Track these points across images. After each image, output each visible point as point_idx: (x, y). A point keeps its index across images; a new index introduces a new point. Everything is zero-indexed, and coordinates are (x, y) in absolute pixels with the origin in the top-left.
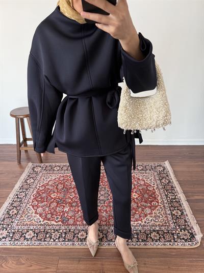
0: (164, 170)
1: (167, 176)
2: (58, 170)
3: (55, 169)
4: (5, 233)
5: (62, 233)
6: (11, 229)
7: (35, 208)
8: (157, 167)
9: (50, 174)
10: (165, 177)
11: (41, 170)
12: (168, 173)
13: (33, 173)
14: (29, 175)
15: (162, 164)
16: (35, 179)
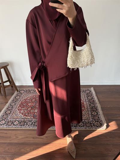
4: (4, 122)
5: (33, 122)
6: (7, 120)
7: (20, 110)
8: (86, 90)
9: (28, 94)
10: (90, 96)
11: (24, 92)
12: (92, 94)
13: (19, 94)
14: (17, 95)
15: (89, 89)
16: (21, 97)
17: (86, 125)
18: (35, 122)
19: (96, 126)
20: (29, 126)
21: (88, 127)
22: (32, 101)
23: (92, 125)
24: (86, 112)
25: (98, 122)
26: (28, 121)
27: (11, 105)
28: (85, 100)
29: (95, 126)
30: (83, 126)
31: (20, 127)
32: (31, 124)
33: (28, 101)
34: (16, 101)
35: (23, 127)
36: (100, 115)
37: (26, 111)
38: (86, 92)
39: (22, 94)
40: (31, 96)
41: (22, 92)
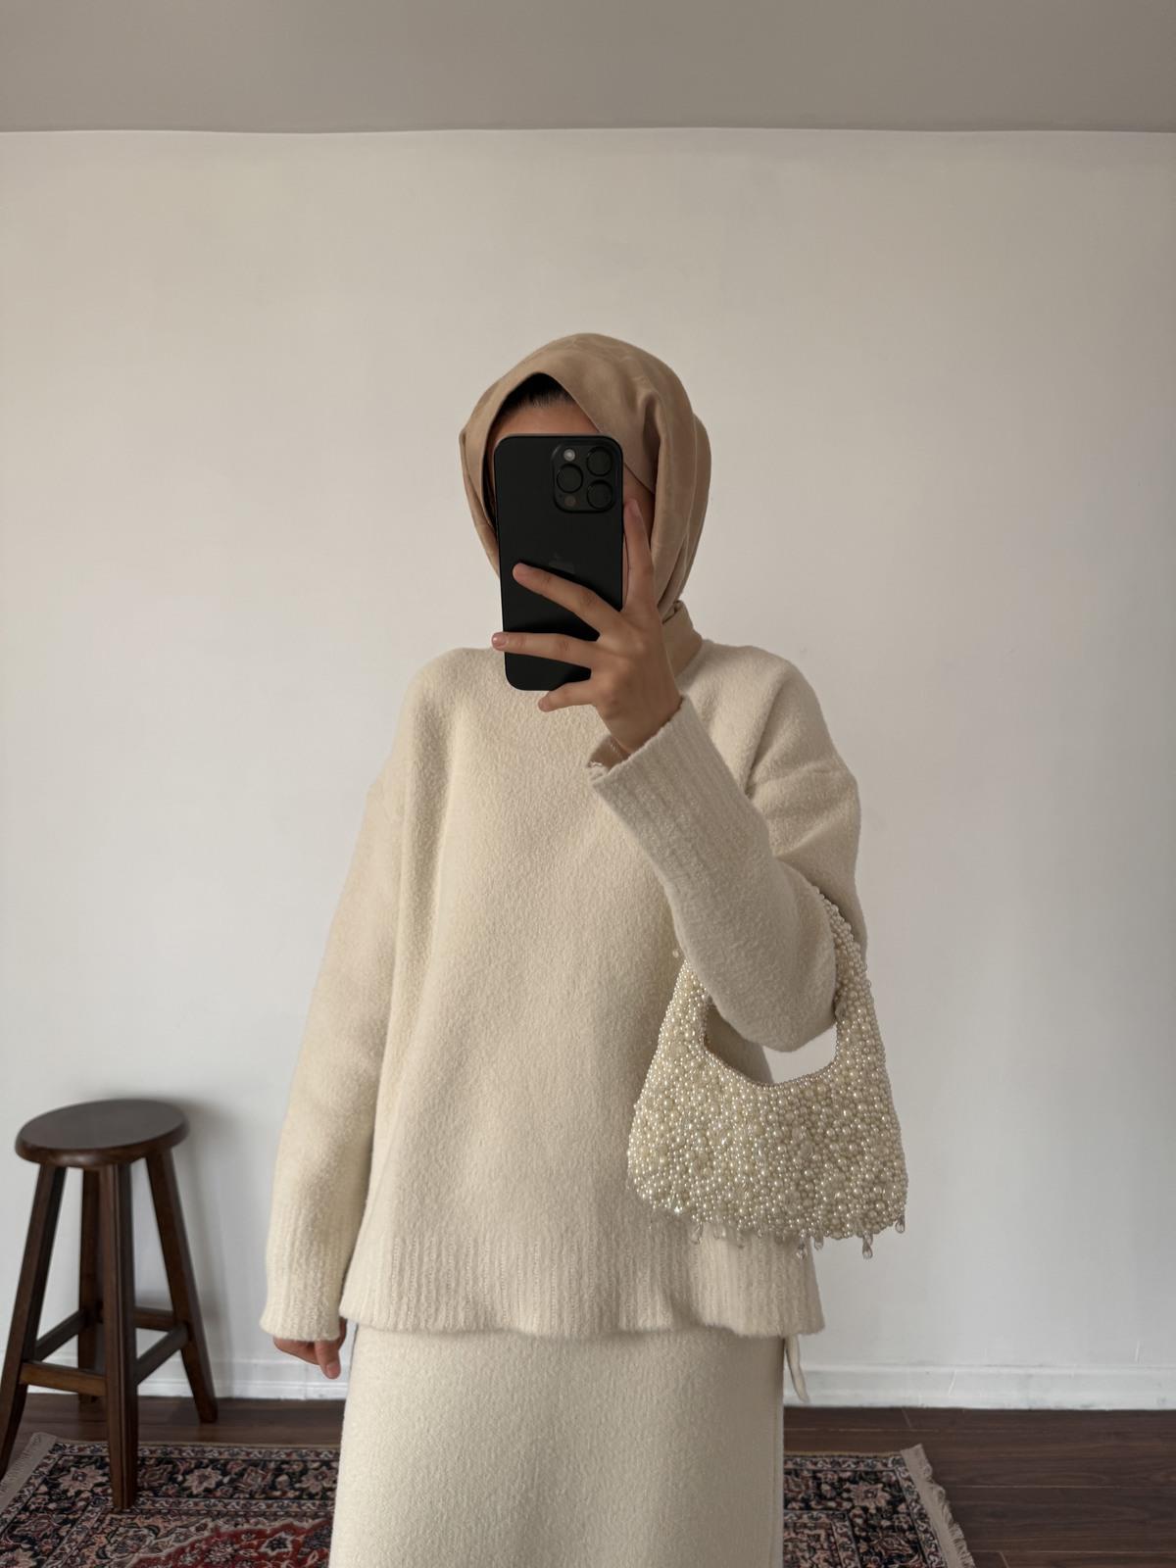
0: (896, 1501)
1: (916, 1546)
2: (207, 1490)
3: (192, 1482)
8: (853, 1481)
9: (153, 1515)
10: (900, 1556)
11: (99, 1490)
12: (922, 1526)
13: (46, 1509)
14: (12, 1522)
15: (885, 1465)
16: (48, 1556)
38: (849, 1500)
39: (71, 1517)
40: (182, 1551)
41: (83, 1489)
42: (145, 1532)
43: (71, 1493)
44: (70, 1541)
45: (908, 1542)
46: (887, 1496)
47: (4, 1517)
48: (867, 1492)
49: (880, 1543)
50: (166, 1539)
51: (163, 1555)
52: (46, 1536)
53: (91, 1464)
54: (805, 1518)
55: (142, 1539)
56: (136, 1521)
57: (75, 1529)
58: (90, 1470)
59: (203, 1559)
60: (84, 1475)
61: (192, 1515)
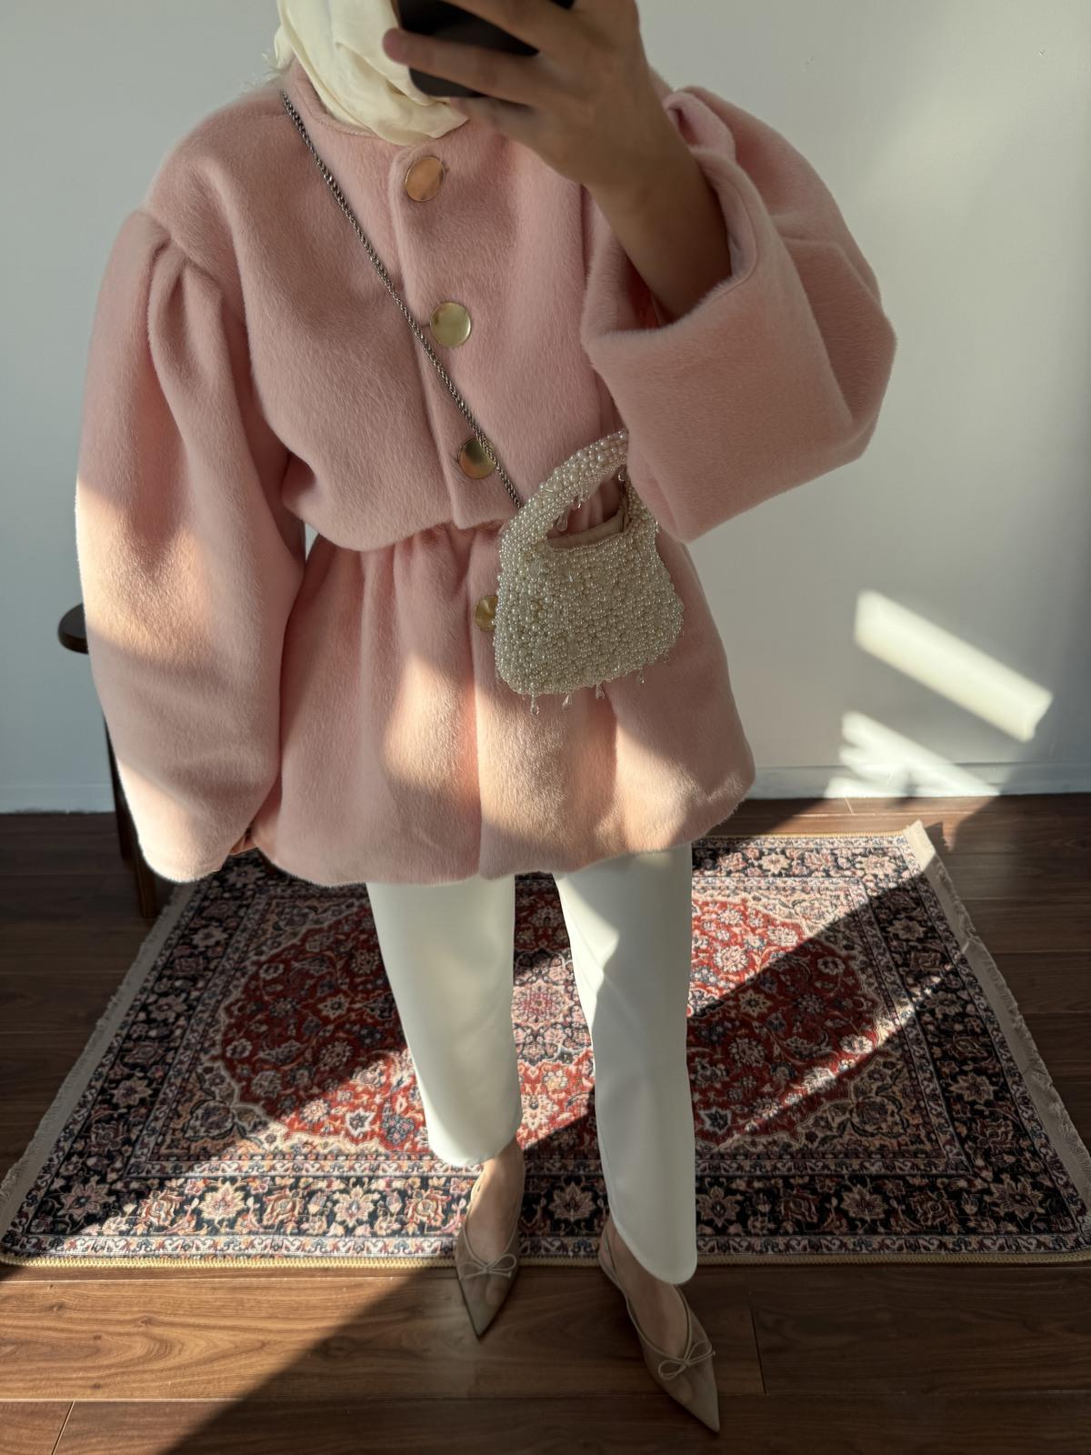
1: (918, 902)
4: (96, 1194)
5: (384, 1198)
6: (124, 1174)
7: (244, 1070)
8: (864, 855)
9: (309, 899)
10: (905, 909)
11: (260, 882)
12: (923, 887)
13: (222, 898)
14: (199, 907)
15: (891, 842)
16: (236, 928)
17: (910, 1212)
18: (403, 1195)
19: (1011, 1217)
20: (349, 1231)
21: (931, 1230)
22: (347, 970)
23: (970, 1209)
24: (894, 1077)
25: (1026, 1182)
26: (337, 1185)
27: (149, 1021)
28: (867, 951)
29: (997, 1220)
30: (886, 1224)
31: (262, 1242)
32: (373, 1216)
33: (314, 969)
34: (194, 980)
35: (292, 1243)
36: (1026, 1101)
37: (304, 1077)
38: (862, 869)
39: (245, 902)
40: (338, 922)
41: (247, 881)
42: (306, 910)
43: (239, 885)
44: (249, 919)
45: (912, 898)
46: (894, 866)
47: (192, 904)
48: (877, 863)
49: (889, 900)
50: (325, 915)
51: (326, 925)
52: (228, 917)
53: (251, 863)
54: (827, 883)
55: (305, 915)
56: (298, 903)
57: (250, 911)
58: (249, 868)
59: (357, 928)
60: (246, 873)
61: (340, 897)
